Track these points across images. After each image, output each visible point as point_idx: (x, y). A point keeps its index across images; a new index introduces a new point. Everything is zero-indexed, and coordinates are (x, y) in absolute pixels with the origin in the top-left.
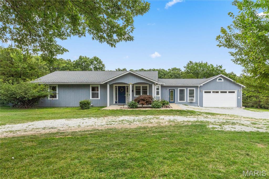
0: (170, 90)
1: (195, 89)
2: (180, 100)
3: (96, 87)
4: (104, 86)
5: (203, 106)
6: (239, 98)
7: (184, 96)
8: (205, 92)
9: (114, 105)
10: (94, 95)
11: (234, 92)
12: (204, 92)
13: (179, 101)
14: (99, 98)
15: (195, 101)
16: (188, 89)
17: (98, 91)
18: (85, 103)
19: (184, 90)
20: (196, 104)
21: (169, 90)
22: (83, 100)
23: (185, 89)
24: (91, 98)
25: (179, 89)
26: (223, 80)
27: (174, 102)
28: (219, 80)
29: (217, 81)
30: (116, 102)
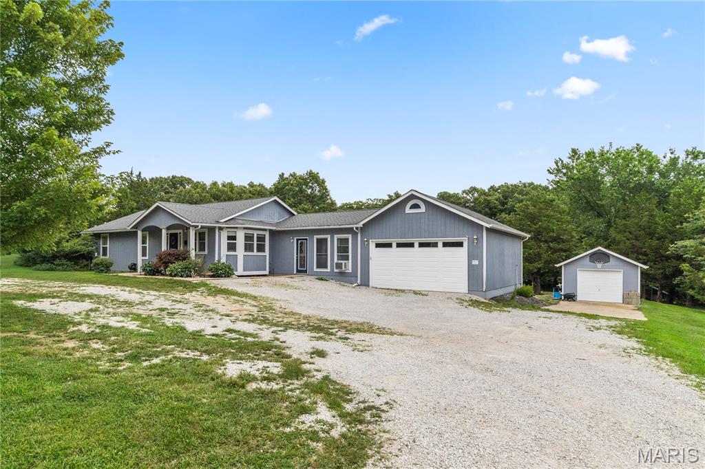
0: (299, 242)
1: (350, 236)
2: (318, 267)
5: (368, 286)
6: (475, 262)
7: (327, 255)
8: (378, 245)
11: (460, 244)
12: (372, 245)
13: (315, 270)
15: (350, 271)
16: (336, 237)
19: (326, 239)
20: (353, 279)
21: (298, 240)
23: (329, 237)
25: (316, 237)
26: (423, 209)
27: (306, 271)
28: (413, 207)
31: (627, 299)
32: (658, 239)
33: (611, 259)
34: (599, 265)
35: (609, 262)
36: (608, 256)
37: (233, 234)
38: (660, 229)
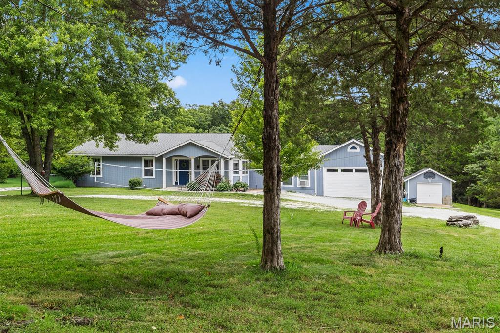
3: (150, 161)
4: (159, 159)
8: (328, 170)
9: (173, 186)
10: (148, 173)
12: (325, 170)
13: (282, 185)
14: (154, 177)
15: (309, 186)
17: (152, 166)
18: (135, 182)
20: (311, 191)
22: (132, 179)
24: (143, 176)
26: (358, 150)
28: (352, 148)
29: (349, 150)
30: (176, 183)
31: (444, 202)
32: (453, 160)
33: (436, 176)
34: (430, 180)
35: (434, 178)
36: (434, 174)
37: (237, 162)
38: (453, 153)
